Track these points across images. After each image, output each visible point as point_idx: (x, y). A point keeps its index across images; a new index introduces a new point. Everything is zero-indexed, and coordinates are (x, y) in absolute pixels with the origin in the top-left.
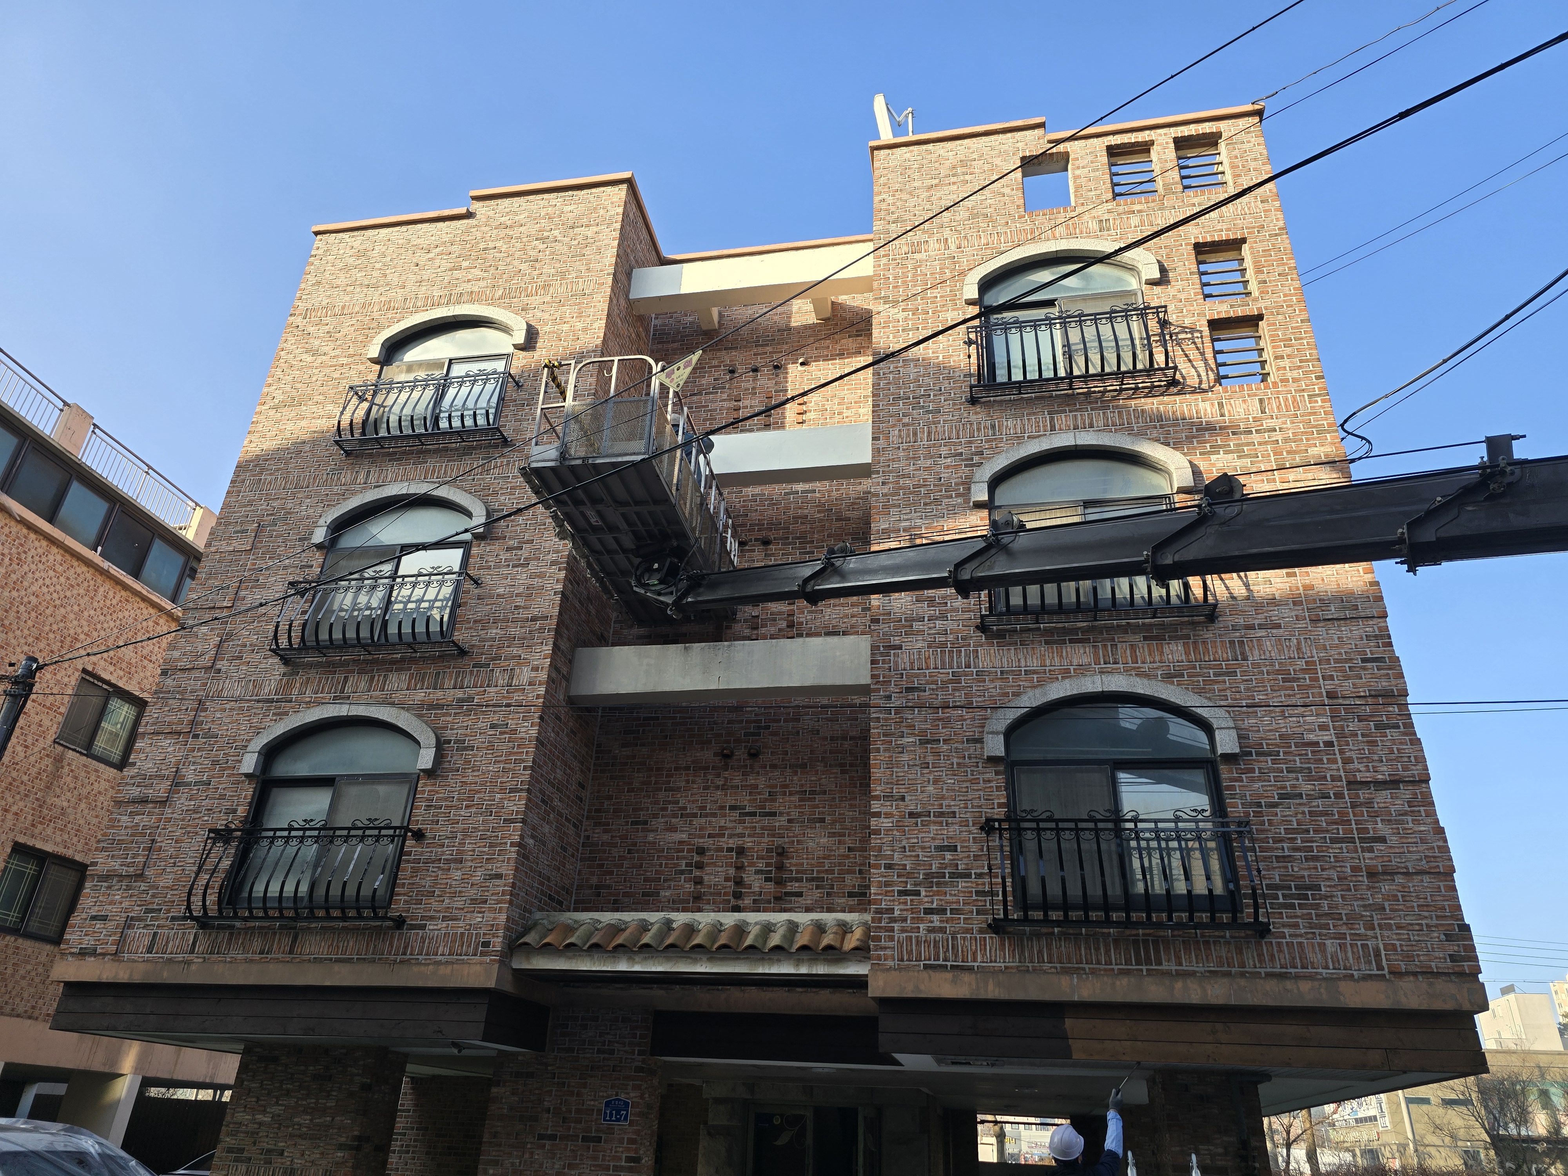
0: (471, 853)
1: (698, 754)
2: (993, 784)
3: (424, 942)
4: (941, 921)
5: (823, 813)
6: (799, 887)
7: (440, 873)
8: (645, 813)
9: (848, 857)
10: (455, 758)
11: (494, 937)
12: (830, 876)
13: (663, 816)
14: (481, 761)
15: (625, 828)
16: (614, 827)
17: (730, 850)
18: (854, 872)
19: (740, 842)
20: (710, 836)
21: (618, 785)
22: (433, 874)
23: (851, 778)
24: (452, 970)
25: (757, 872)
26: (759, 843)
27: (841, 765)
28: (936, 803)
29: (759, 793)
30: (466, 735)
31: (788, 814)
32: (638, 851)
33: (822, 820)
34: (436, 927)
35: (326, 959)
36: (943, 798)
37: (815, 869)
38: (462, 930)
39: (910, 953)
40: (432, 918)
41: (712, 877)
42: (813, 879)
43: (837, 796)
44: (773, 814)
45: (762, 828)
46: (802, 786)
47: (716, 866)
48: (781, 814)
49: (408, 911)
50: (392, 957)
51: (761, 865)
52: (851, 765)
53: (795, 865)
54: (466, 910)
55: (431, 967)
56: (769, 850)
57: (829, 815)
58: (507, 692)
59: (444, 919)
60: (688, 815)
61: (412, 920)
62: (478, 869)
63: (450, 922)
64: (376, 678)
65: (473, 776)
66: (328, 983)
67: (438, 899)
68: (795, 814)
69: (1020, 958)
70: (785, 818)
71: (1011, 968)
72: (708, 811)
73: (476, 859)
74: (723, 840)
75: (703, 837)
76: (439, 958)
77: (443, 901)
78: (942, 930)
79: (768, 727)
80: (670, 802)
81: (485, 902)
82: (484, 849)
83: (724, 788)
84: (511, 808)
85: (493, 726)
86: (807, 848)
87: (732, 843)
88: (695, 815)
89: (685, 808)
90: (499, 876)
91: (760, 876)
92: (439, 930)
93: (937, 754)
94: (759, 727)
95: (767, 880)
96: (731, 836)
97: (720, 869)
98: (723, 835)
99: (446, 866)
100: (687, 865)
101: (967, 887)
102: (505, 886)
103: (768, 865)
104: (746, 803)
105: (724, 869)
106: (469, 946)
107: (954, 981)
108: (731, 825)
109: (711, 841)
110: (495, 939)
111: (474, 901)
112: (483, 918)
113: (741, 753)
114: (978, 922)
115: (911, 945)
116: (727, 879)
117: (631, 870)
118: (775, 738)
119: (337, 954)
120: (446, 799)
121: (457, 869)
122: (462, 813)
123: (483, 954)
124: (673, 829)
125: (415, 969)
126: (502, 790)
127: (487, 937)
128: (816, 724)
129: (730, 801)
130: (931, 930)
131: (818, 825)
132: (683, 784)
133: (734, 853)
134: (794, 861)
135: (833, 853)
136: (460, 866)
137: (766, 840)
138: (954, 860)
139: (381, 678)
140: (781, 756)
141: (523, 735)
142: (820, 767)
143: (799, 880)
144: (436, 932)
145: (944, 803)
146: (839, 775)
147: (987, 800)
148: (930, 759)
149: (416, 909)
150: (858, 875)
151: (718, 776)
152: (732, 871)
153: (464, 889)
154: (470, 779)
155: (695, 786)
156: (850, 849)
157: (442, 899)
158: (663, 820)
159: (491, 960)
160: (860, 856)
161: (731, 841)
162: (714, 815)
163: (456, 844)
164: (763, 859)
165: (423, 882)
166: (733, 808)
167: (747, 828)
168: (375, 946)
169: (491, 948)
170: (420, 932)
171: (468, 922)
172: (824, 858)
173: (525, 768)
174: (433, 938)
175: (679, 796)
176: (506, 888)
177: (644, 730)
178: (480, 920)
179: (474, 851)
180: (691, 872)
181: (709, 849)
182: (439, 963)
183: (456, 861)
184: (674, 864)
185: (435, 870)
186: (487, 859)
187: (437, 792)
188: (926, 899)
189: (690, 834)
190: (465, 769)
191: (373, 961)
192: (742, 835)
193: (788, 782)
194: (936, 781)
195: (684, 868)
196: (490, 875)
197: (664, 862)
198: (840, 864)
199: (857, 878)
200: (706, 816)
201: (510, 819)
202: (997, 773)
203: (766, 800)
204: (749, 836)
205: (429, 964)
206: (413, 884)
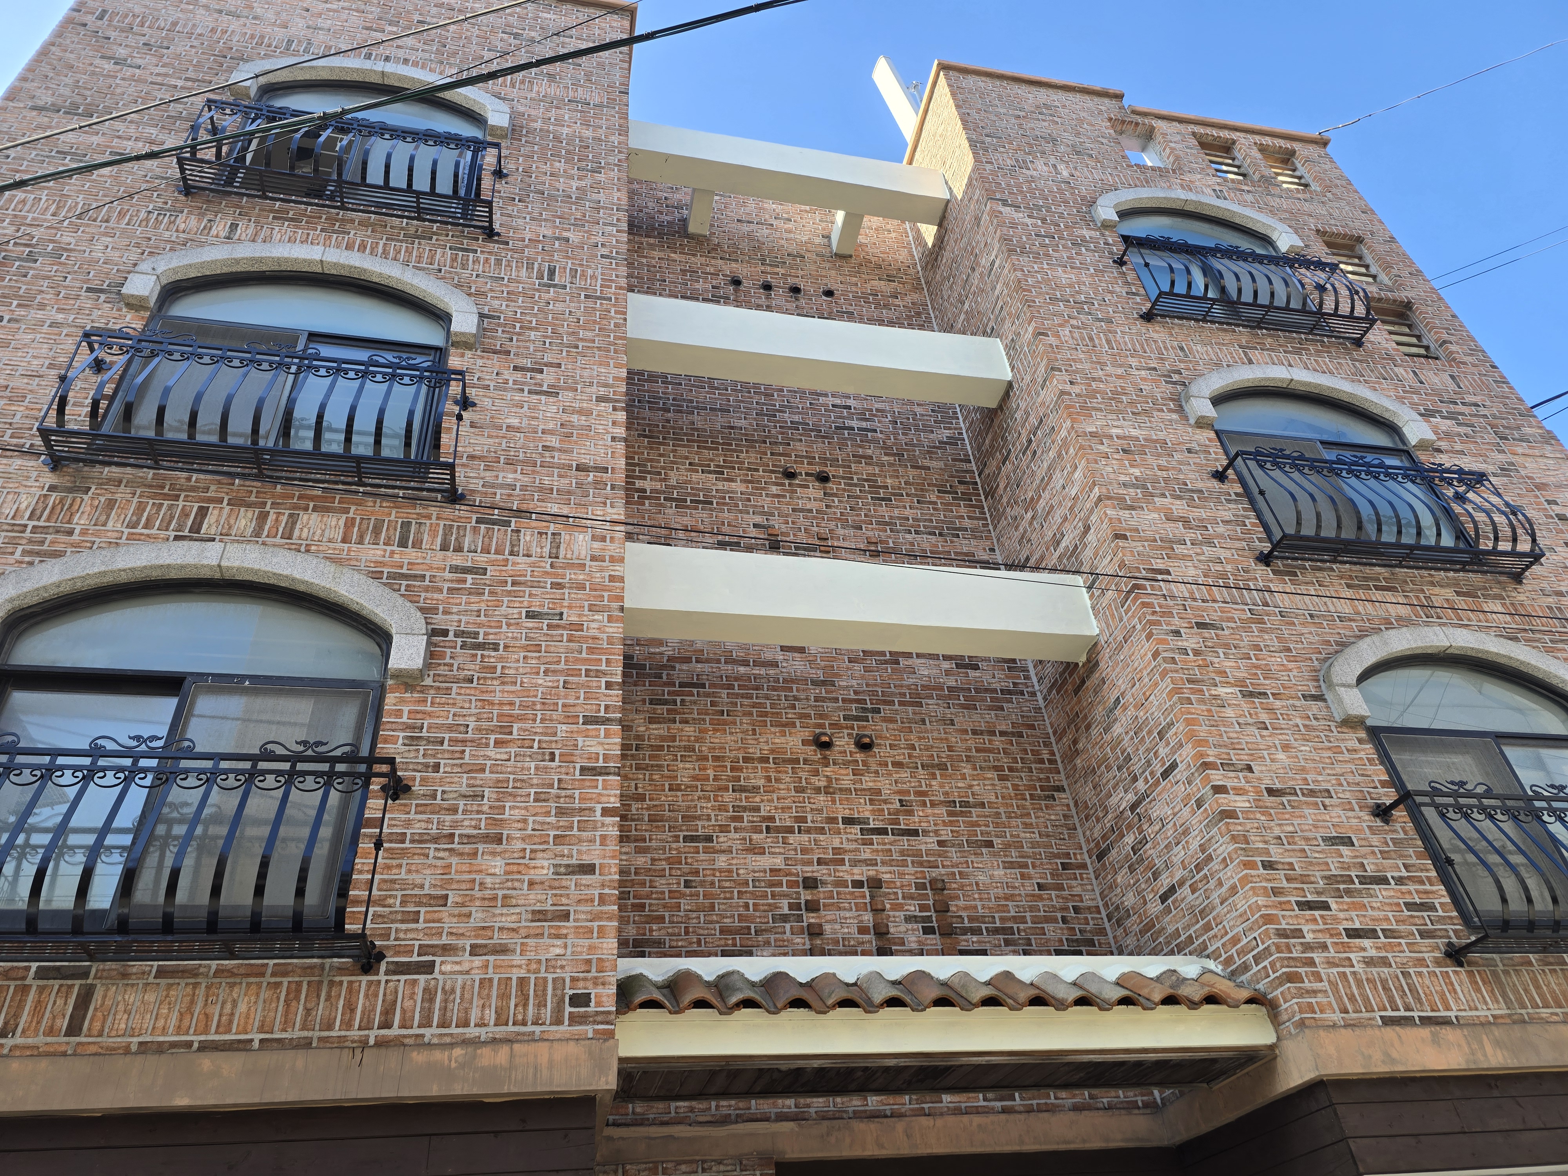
0: (520, 825)
1: (777, 741)
2: (1362, 755)
3: (432, 1000)
4: (1377, 948)
5: (988, 833)
6: (979, 942)
7: (454, 860)
8: (706, 824)
9: (1040, 898)
10: (460, 660)
11: (596, 984)
12: (1022, 926)
13: (736, 830)
14: (517, 669)
15: (674, 845)
16: (654, 844)
17: (858, 884)
18: (1055, 920)
19: (872, 873)
20: (820, 862)
21: (651, 780)
22: (439, 863)
23: (1015, 787)
24: (512, 1055)
25: (908, 919)
26: (902, 875)
27: (996, 768)
28: (1297, 776)
29: (885, 802)
30: (480, 625)
31: (936, 832)
32: (702, 883)
33: (990, 844)
34: (457, 968)
35: (174, 1045)
36: (1303, 770)
37: (996, 915)
38: (522, 973)
39: (1352, 998)
40: (446, 950)
41: (837, 926)
42: (996, 931)
43: (1002, 810)
44: (915, 833)
45: (902, 853)
46: (946, 794)
47: (840, 909)
48: (926, 833)
49: (386, 936)
50: (355, 1033)
51: (913, 908)
52: (1011, 769)
53: (965, 908)
54: (523, 932)
55: (458, 1052)
56: (921, 886)
57: (997, 836)
58: (552, 566)
59: (475, 950)
60: (778, 830)
61: (398, 953)
62: (540, 855)
63: (491, 958)
64: (272, 517)
65: (503, 691)
66: (181, 1101)
67: (456, 911)
68: (946, 834)
69: (1506, 1004)
70: (932, 840)
71: (1502, 1016)
72: (810, 824)
73: (530, 836)
74: (843, 868)
75: (809, 863)
76: (472, 1031)
77: (469, 915)
78: (1385, 962)
79: (878, 711)
80: (745, 809)
81: (566, 916)
82: (548, 820)
83: (827, 790)
84: (593, 750)
85: (530, 615)
86: (977, 884)
87: (860, 873)
88: (790, 830)
89: (772, 819)
90: (589, 869)
91: (915, 926)
92: (467, 972)
93: (1271, 710)
94: (865, 710)
95: (928, 931)
96: (855, 863)
97: (848, 914)
98: (842, 862)
99: (467, 848)
100: (791, 907)
101: (1391, 897)
102: (603, 886)
103: (923, 908)
104: (867, 814)
105: (853, 913)
106: (542, 1004)
107: (1436, 1041)
108: (854, 846)
109: (823, 869)
110: (600, 990)
111: (539, 916)
112: (566, 947)
113: (844, 743)
114: (1431, 950)
115: (1350, 987)
116: (862, 930)
117: (694, 915)
118: (891, 726)
119: (206, 1032)
120: (450, 728)
121: (494, 854)
122: (489, 753)
123: (574, 1020)
124: (757, 850)
125: (418, 1057)
126: (571, 719)
127: (581, 984)
128: (947, 711)
129: (842, 811)
130: (1369, 962)
131: (984, 850)
132: (761, 782)
133: (865, 889)
134: (961, 903)
135: (1017, 892)
136: (499, 848)
137: (911, 869)
138: (1356, 857)
139: (284, 519)
140: (906, 752)
141: (593, 633)
142: (967, 770)
143: (977, 931)
144: (460, 978)
145: (1310, 777)
146: (997, 782)
147: (1363, 775)
148: (1264, 717)
149: (406, 931)
150: (1061, 925)
151: (816, 773)
152: (868, 918)
153: (513, 892)
154: (498, 697)
155: (782, 786)
156: (1040, 887)
157: (465, 910)
158: (737, 836)
159: (595, 1031)
160: (1057, 896)
161: (856, 870)
162: (821, 831)
163: (485, 808)
164: (913, 899)
165: (417, 878)
166: (849, 821)
167: (877, 851)
168: (308, 1011)
169: (592, 1008)
170: (422, 978)
171: (531, 955)
172: (1006, 899)
173: (609, 686)
174: (453, 991)
175: (758, 799)
176: (607, 891)
177: (682, 701)
178: (558, 951)
179: (525, 821)
180: (800, 918)
181: (824, 883)
182: (474, 1043)
183: (487, 838)
184: (769, 905)
185: (441, 854)
186: (556, 837)
187: (430, 715)
188: (1341, 915)
189: (786, 859)
190: (485, 678)
191: (306, 1044)
192: (872, 863)
193: (924, 788)
194: (1286, 747)
195: (786, 911)
196: (568, 866)
197: (751, 902)
198: (1032, 909)
199: (1061, 929)
200: (808, 831)
201: (594, 768)
202: (1360, 741)
203: (897, 812)
204: (883, 863)
205: (452, 1045)
206: (393, 881)
